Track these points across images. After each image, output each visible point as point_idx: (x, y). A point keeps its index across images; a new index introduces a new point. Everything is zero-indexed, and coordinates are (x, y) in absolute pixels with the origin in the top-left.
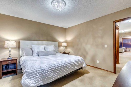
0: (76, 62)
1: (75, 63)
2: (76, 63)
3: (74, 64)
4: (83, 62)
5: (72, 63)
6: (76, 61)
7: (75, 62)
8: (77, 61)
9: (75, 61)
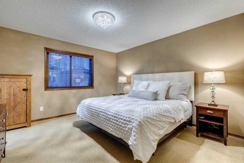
0: (115, 117)
1: (111, 119)
2: (113, 119)
3: (109, 118)
4: (131, 129)
5: (106, 114)
6: (114, 115)
7: (112, 116)
8: (117, 118)
9: (112, 114)
